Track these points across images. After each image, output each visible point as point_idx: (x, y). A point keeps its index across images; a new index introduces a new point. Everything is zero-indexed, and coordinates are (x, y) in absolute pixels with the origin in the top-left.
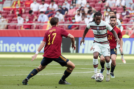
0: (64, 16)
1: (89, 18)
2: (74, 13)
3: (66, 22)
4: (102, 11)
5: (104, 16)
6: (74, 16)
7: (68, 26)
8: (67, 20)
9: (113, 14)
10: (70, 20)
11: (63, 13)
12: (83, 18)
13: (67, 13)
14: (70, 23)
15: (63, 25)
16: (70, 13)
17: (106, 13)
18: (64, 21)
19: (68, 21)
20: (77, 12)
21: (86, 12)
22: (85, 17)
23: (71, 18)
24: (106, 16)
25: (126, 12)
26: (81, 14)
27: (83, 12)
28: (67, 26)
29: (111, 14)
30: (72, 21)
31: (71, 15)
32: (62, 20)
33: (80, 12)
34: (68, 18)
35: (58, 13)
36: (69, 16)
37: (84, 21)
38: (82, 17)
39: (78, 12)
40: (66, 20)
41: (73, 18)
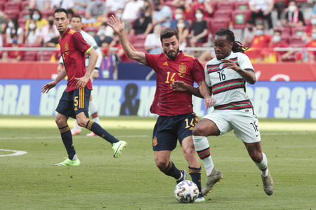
4: (20, 20)
17: (30, 23)
24: (30, 30)
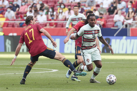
0: (15, 13)
1: (42, 15)
2: (26, 10)
3: (18, 19)
4: (55, 8)
5: (57, 13)
6: (26, 13)
7: (20, 23)
8: (19, 17)
9: (77, 9)
10: (21, 17)
11: (14, 10)
12: (36, 15)
13: (18, 10)
14: (22, 21)
15: (15, 23)
16: (21, 10)
17: (60, 9)
18: (15, 18)
19: (20, 19)
20: (29, 9)
21: (38, 9)
22: (37, 14)
23: (23, 16)
24: (60, 13)
25: (80, 9)
26: (33, 11)
27: (35, 9)
28: (18, 24)
29: (75, 9)
30: (23, 18)
31: (22, 12)
32: (13, 17)
33: (32, 9)
34: (19, 16)
35: (9, 10)
36: (21, 13)
37: (37, 19)
38: (34, 14)
39: (31, 9)
40: (17, 18)
41: (25, 15)
